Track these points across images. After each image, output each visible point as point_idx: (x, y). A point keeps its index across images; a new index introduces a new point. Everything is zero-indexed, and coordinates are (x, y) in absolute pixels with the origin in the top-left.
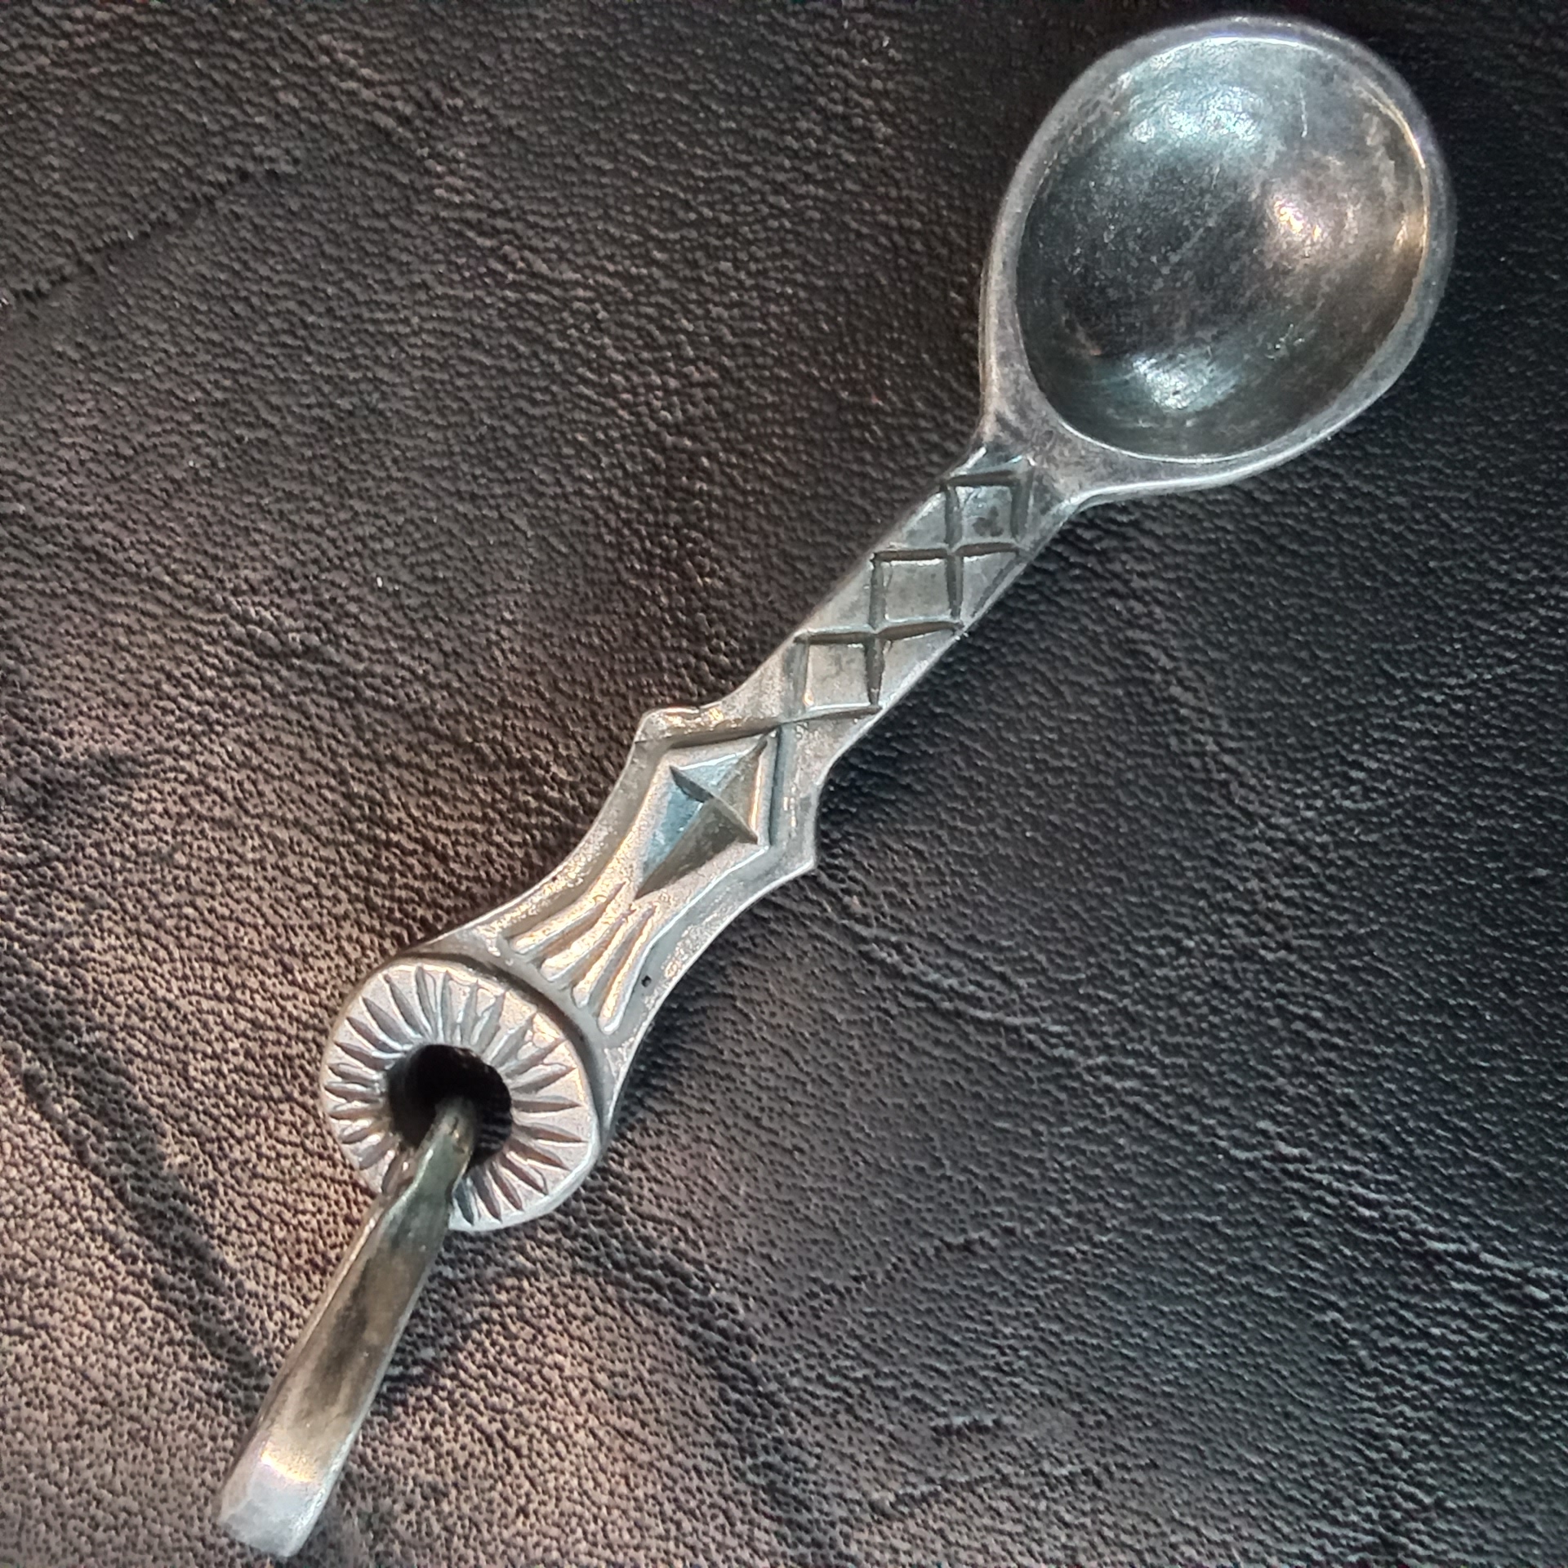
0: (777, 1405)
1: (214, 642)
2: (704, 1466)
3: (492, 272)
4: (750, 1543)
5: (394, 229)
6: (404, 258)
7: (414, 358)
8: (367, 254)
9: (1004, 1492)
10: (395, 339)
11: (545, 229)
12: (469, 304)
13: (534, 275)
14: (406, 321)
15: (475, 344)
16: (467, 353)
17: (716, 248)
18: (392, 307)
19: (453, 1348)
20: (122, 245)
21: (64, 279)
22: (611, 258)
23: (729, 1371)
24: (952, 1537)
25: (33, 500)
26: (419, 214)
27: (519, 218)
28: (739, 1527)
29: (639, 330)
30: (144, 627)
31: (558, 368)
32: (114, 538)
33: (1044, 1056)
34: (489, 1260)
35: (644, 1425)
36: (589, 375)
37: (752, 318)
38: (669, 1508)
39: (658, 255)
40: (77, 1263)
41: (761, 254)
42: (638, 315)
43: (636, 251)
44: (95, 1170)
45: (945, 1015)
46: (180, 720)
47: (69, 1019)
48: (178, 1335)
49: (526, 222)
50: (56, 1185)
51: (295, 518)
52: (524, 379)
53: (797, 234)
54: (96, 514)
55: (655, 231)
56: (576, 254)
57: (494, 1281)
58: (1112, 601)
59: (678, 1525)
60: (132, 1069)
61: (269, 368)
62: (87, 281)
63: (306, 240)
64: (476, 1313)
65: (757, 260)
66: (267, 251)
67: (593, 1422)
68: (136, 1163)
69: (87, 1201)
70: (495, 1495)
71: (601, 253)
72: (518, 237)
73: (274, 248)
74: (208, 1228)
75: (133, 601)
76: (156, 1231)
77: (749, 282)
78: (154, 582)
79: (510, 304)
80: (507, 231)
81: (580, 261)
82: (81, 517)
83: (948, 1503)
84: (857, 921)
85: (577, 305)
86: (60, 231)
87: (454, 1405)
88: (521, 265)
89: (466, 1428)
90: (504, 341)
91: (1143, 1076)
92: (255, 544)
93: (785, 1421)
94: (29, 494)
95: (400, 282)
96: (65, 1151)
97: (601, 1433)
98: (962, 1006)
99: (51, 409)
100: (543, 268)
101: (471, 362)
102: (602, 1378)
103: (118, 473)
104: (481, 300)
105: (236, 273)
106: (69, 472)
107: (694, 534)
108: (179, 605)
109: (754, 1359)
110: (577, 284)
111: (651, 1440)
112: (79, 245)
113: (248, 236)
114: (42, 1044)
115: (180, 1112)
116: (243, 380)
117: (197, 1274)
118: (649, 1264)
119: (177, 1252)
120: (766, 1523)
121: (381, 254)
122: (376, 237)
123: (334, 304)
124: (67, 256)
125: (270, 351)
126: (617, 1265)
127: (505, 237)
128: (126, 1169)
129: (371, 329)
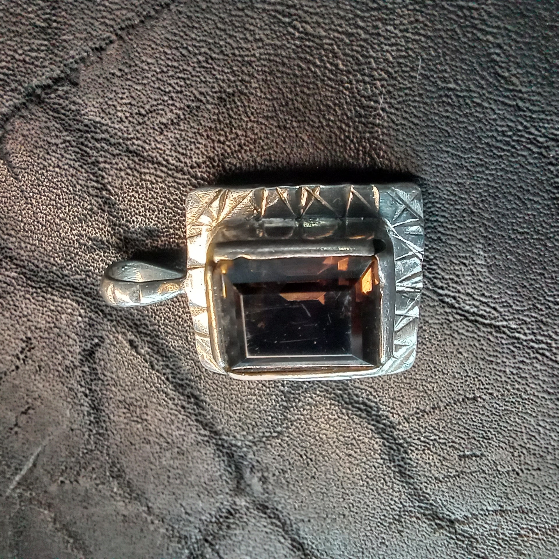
0: (403, 447)
1: (185, 186)
2: (376, 465)
3: (289, 33)
4: (392, 488)
5: (247, 16)
6: (252, 28)
7: (258, 71)
8: (236, 27)
9: (483, 475)
10: (250, 63)
11: (311, 13)
12: (280, 47)
13: (307, 34)
14: (254, 55)
15: (284, 64)
16: (281, 68)
17: (386, 20)
18: (248, 49)
19: (287, 428)
20: (133, 26)
21: (111, 42)
22: (340, 25)
23: (386, 436)
24: (463, 488)
25: (109, 133)
26: (257, 9)
27: (300, 9)
28: (389, 484)
29: (352, 57)
30: (157, 181)
31: (319, 73)
32: (142, 147)
33: (508, 335)
34: (300, 400)
35: (356, 452)
36: (332, 76)
37: (401, 51)
38: (364, 477)
39: (361, 24)
40: (154, 400)
41: (405, 22)
42: (352, 50)
43: (351, 22)
44: (158, 371)
45: (471, 321)
46: (174, 216)
47: (143, 322)
48: (191, 423)
49: (303, 10)
50: (145, 376)
51: (214, 138)
52: (305, 79)
53: (422, 12)
54: (133, 138)
55: (359, 12)
56: (325, 24)
57: (301, 407)
58: (550, 167)
59: (367, 483)
60: (168, 338)
61: (199, 77)
62: (121, 43)
63: (210, 22)
64: (296, 417)
65: (404, 25)
66: (194, 27)
67: (338, 451)
68: (171, 369)
69: (156, 381)
70: (304, 473)
71: (336, 23)
72: (300, 17)
73: (197, 25)
74: (199, 390)
75: (152, 171)
76: (181, 390)
77: (400, 35)
78: (159, 163)
79: (297, 47)
80: (295, 15)
81: (327, 27)
82: (128, 139)
83: (463, 478)
84: (439, 288)
85: (326, 46)
86: (107, 21)
87: (288, 445)
88: (301, 29)
89: (293, 452)
90: (296, 63)
91: (547, 343)
92: (198, 148)
93: (406, 452)
94: (107, 131)
95: (251, 39)
96: (147, 365)
97: (341, 455)
98: (478, 318)
99: (112, 96)
100: (310, 30)
101: (282, 72)
102: (341, 438)
103: (141, 121)
104: (285, 45)
105: (182, 37)
106: (121, 121)
107: (376, 142)
108: (170, 172)
109: (395, 433)
110: (326, 37)
111: (358, 457)
112: (116, 27)
113: (185, 20)
114: (134, 330)
115: (187, 352)
116: (188, 82)
117: (196, 404)
118: (357, 402)
119: (188, 397)
120: (398, 482)
121: (241, 27)
122: (239, 19)
123: (224, 49)
124: (111, 32)
125: (198, 69)
126: (346, 403)
127: (294, 17)
128: (168, 371)
129: (239, 59)
